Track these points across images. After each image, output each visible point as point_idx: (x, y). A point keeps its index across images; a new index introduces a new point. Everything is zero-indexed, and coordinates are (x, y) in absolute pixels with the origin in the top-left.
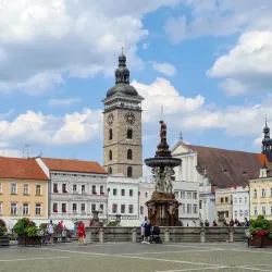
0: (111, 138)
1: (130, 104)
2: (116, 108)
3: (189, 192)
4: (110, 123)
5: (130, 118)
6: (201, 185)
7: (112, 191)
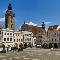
3: (29, 35)
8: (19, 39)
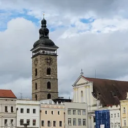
0: (36, 75)
1: (49, 52)
2: (39, 54)
3: (79, 110)
4: (36, 65)
5: (49, 61)
6: (95, 105)
7: (19, 110)
8: (54, 122)
